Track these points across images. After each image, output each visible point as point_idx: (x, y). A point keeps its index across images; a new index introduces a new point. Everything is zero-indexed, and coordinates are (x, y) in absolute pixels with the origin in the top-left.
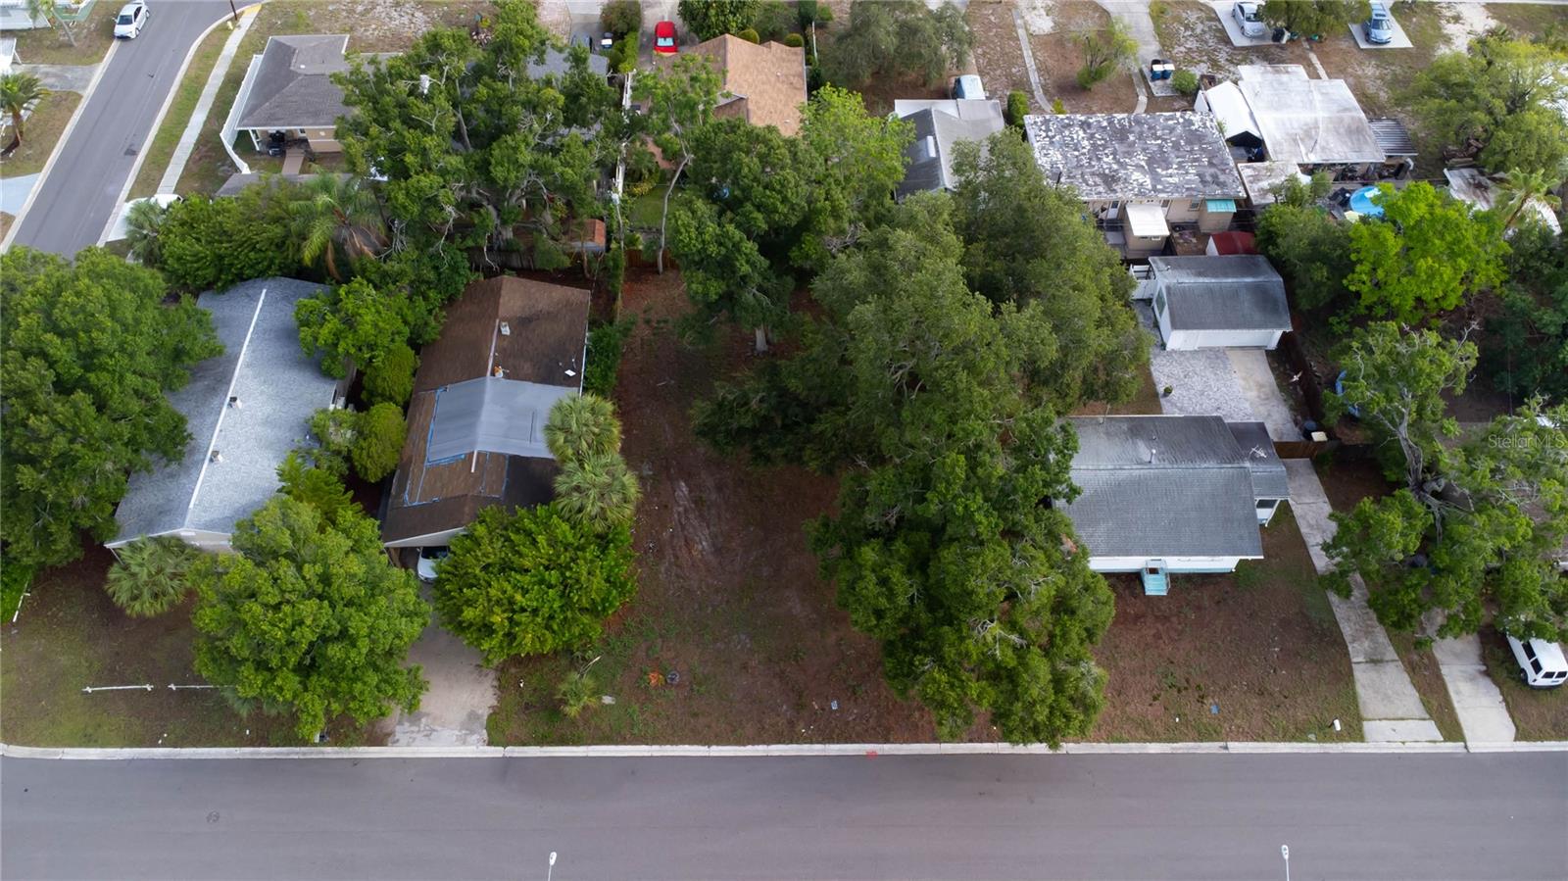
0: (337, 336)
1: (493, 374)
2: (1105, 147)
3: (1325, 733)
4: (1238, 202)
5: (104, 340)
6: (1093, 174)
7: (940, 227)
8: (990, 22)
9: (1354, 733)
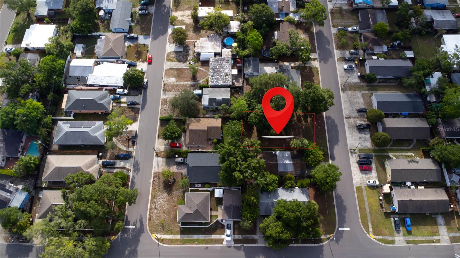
1: (277, 162)
2: (219, 74)
4: (231, 59)
6: (225, 77)
9: (318, 68)
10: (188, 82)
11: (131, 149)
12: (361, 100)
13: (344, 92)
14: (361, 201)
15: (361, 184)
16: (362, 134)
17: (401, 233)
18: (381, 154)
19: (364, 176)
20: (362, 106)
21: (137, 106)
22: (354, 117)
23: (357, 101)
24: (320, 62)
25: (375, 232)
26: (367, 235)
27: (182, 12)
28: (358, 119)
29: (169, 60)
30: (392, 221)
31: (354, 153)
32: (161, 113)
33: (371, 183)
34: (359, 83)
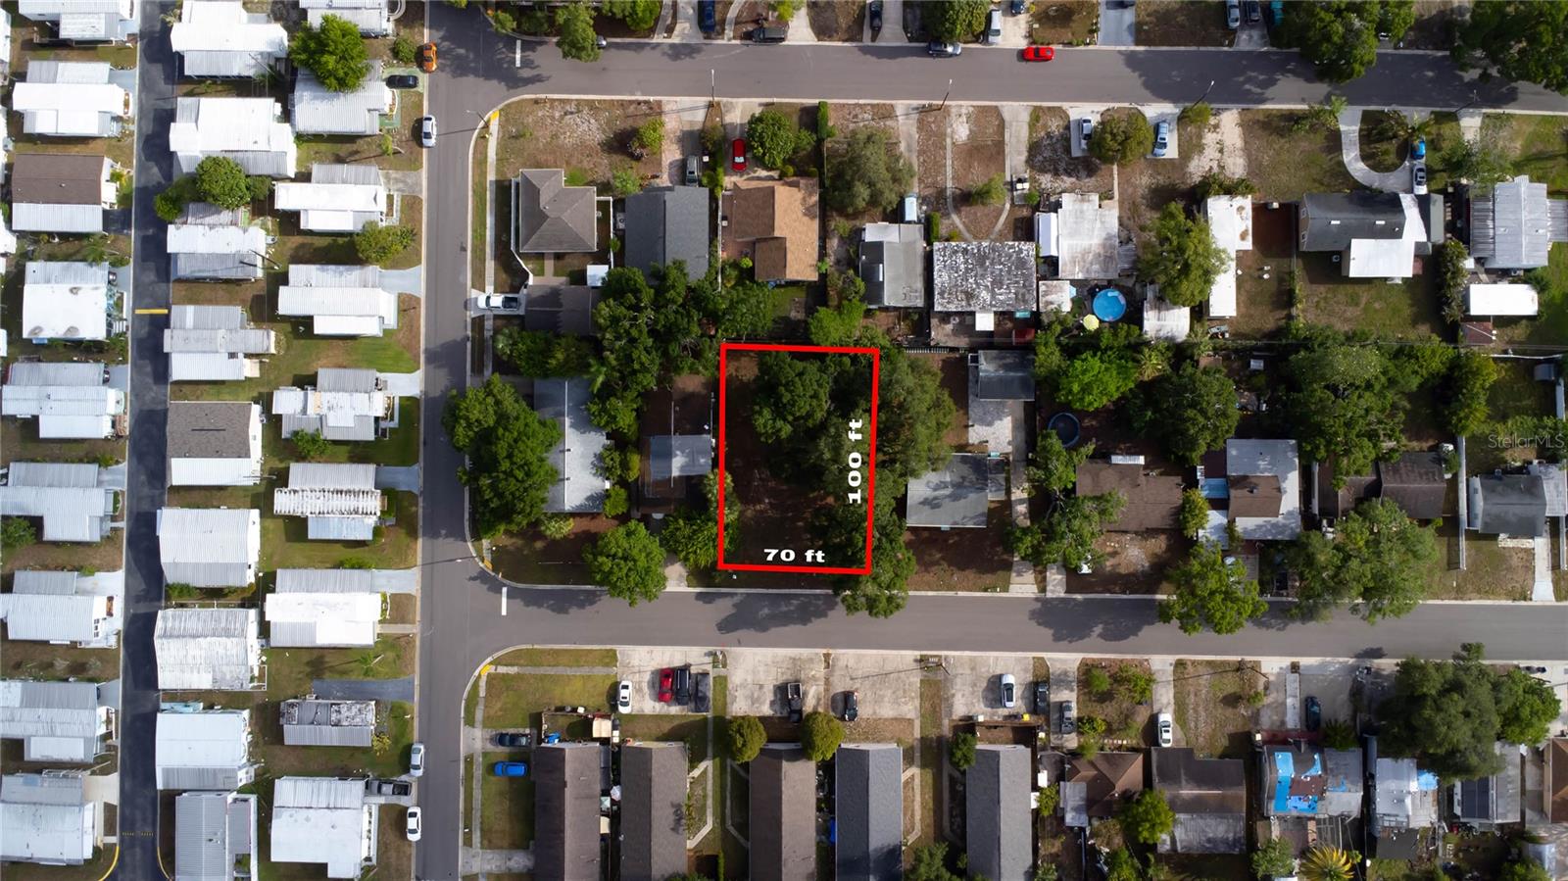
1: (675, 432)
2: (972, 270)
3: (995, 588)
4: (1032, 310)
9: (1006, 589)
10: (953, 178)
11: (729, 32)
12: (887, 711)
13: (916, 661)
14: (577, 658)
15: (624, 666)
16: (774, 693)
17: (490, 747)
18: (710, 737)
19: (647, 677)
20: (864, 711)
21: (867, 33)
22: (831, 679)
23: (886, 699)
24: (1032, 600)
25: (494, 678)
26: (489, 660)
27: (1239, 143)
28: (822, 689)
29: (1036, 115)
30: (521, 731)
31: (713, 661)
32: (844, 105)
33: (623, 693)
34: (951, 715)
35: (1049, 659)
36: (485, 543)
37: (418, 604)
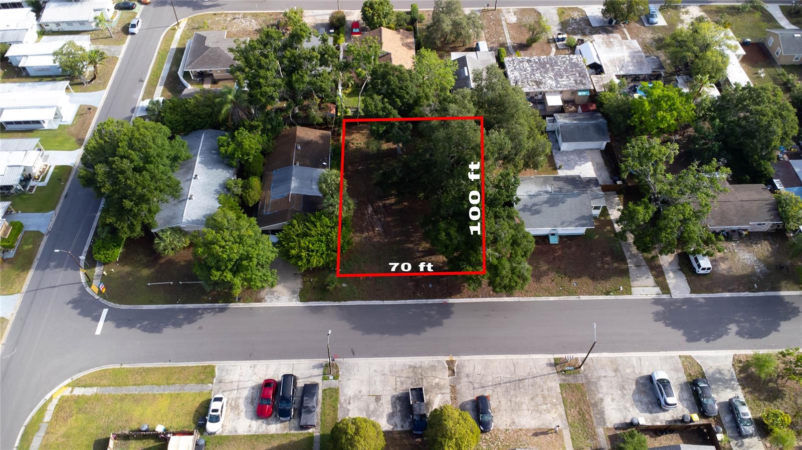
0: (235, 150)
1: (295, 164)
2: (537, 70)
3: (617, 291)
4: (590, 90)
5: (152, 152)
6: (532, 81)
7: (466, 102)
8: (491, 18)
10: (511, 38)
12: (528, 421)
13: (550, 365)
14: (169, 376)
15: (220, 382)
16: (394, 405)
19: (246, 393)
20: (500, 420)
22: (458, 387)
23: (524, 407)
24: (656, 302)
25: (66, 401)
26: (69, 381)
28: (448, 397)
29: (561, 13)
31: (324, 374)
33: (214, 405)
34: (605, 423)
35: (698, 357)
36: (98, 270)
37: (9, 327)
